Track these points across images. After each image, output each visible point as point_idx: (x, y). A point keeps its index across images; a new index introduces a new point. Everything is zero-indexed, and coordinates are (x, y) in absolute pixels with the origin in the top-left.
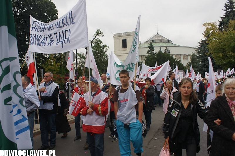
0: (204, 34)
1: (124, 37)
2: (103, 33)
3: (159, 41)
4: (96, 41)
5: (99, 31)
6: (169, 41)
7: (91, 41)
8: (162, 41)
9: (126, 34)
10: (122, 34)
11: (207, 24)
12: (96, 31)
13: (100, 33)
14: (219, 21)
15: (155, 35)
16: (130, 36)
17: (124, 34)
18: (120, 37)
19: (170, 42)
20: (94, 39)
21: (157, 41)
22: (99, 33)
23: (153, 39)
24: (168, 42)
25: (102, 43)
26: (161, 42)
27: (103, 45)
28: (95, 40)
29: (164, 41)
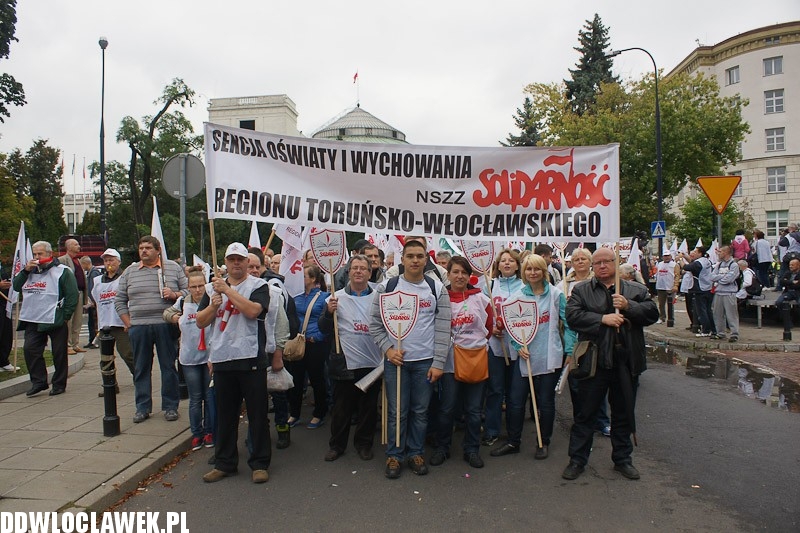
0: (518, 116)
1: (247, 112)
2: (193, 93)
3: (364, 132)
4: (169, 121)
5: (182, 85)
6: (395, 134)
7: (150, 121)
8: (374, 132)
9: (254, 101)
10: (240, 103)
11: (538, 88)
12: (170, 83)
13: (184, 94)
14: (567, 83)
15: (348, 111)
16: (267, 111)
17: (247, 102)
18: (234, 113)
19: (399, 136)
20: (161, 113)
21: (355, 132)
22: (181, 91)
23: (342, 125)
24: (391, 135)
25: (191, 129)
26: (368, 136)
27: (194, 136)
28: (167, 116)
29: (381, 133)
